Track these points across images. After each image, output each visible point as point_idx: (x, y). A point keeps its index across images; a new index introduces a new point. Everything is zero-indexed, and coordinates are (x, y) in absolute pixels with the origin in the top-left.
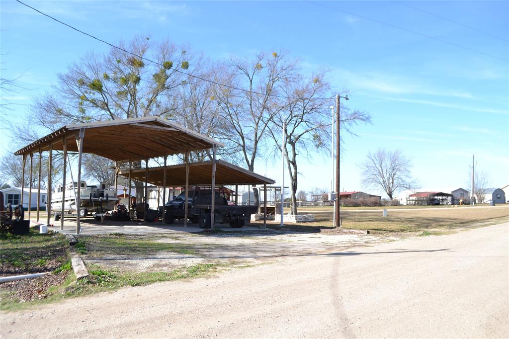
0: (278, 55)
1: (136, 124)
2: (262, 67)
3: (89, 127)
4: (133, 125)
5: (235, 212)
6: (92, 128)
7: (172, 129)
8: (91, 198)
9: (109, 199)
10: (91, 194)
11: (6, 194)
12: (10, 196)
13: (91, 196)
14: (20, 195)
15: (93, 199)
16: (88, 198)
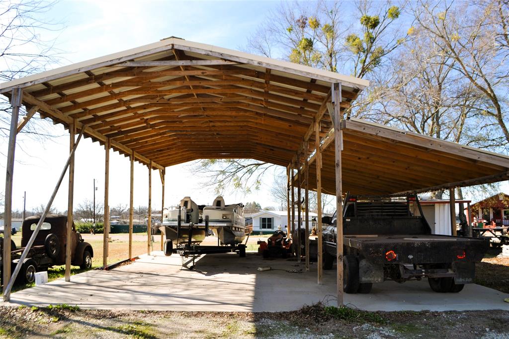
8: (179, 223)
9: (210, 224)
10: (179, 217)
11: (260, 218)
12: (264, 220)
13: (180, 220)
14: (273, 218)
15: (183, 224)
16: (176, 224)
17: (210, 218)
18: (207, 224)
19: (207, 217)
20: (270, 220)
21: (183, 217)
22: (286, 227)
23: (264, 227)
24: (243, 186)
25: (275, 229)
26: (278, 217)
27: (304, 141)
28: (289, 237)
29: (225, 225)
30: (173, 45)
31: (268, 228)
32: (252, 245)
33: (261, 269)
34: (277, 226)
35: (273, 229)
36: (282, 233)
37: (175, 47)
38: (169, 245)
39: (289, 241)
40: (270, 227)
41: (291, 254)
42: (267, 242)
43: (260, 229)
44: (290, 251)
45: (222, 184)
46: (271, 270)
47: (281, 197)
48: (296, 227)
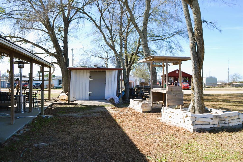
11: (58, 80)
43: (58, 85)
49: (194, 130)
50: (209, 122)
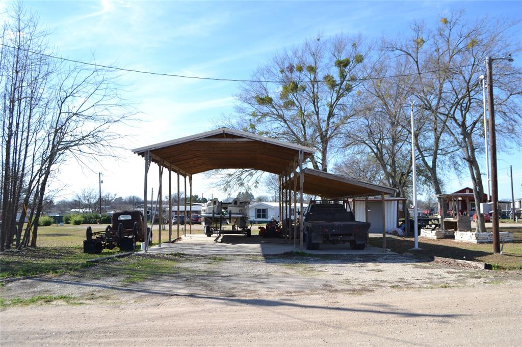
0: (449, 20)
1: (202, 140)
2: (424, 42)
3: (153, 149)
4: (199, 141)
5: (334, 231)
6: (156, 149)
7: (244, 140)
8: (213, 215)
9: (232, 216)
10: (213, 211)
11: (256, 209)
12: (259, 211)
13: (214, 213)
14: (267, 209)
15: (215, 216)
16: (211, 215)
17: (232, 212)
18: (230, 215)
19: (230, 211)
20: (264, 211)
21: (215, 211)
22: (278, 217)
23: (259, 217)
24: (245, 185)
25: (269, 219)
26: (271, 207)
27: (289, 166)
28: (280, 224)
29: (241, 216)
30: (224, 131)
31: (263, 218)
32: (255, 230)
33: (263, 242)
34: (271, 216)
35: (267, 219)
36: (275, 221)
37: (225, 132)
38: (208, 228)
39: (280, 226)
40: (264, 217)
41: (282, 235)
42: (265, 227)
43: (255, 218)
44: (280, 233)
45: (229, 184)
46: (268, 243)
47: (274, 189)
48: (285, 218)
49: (477, 242)
50: (487, 238)
